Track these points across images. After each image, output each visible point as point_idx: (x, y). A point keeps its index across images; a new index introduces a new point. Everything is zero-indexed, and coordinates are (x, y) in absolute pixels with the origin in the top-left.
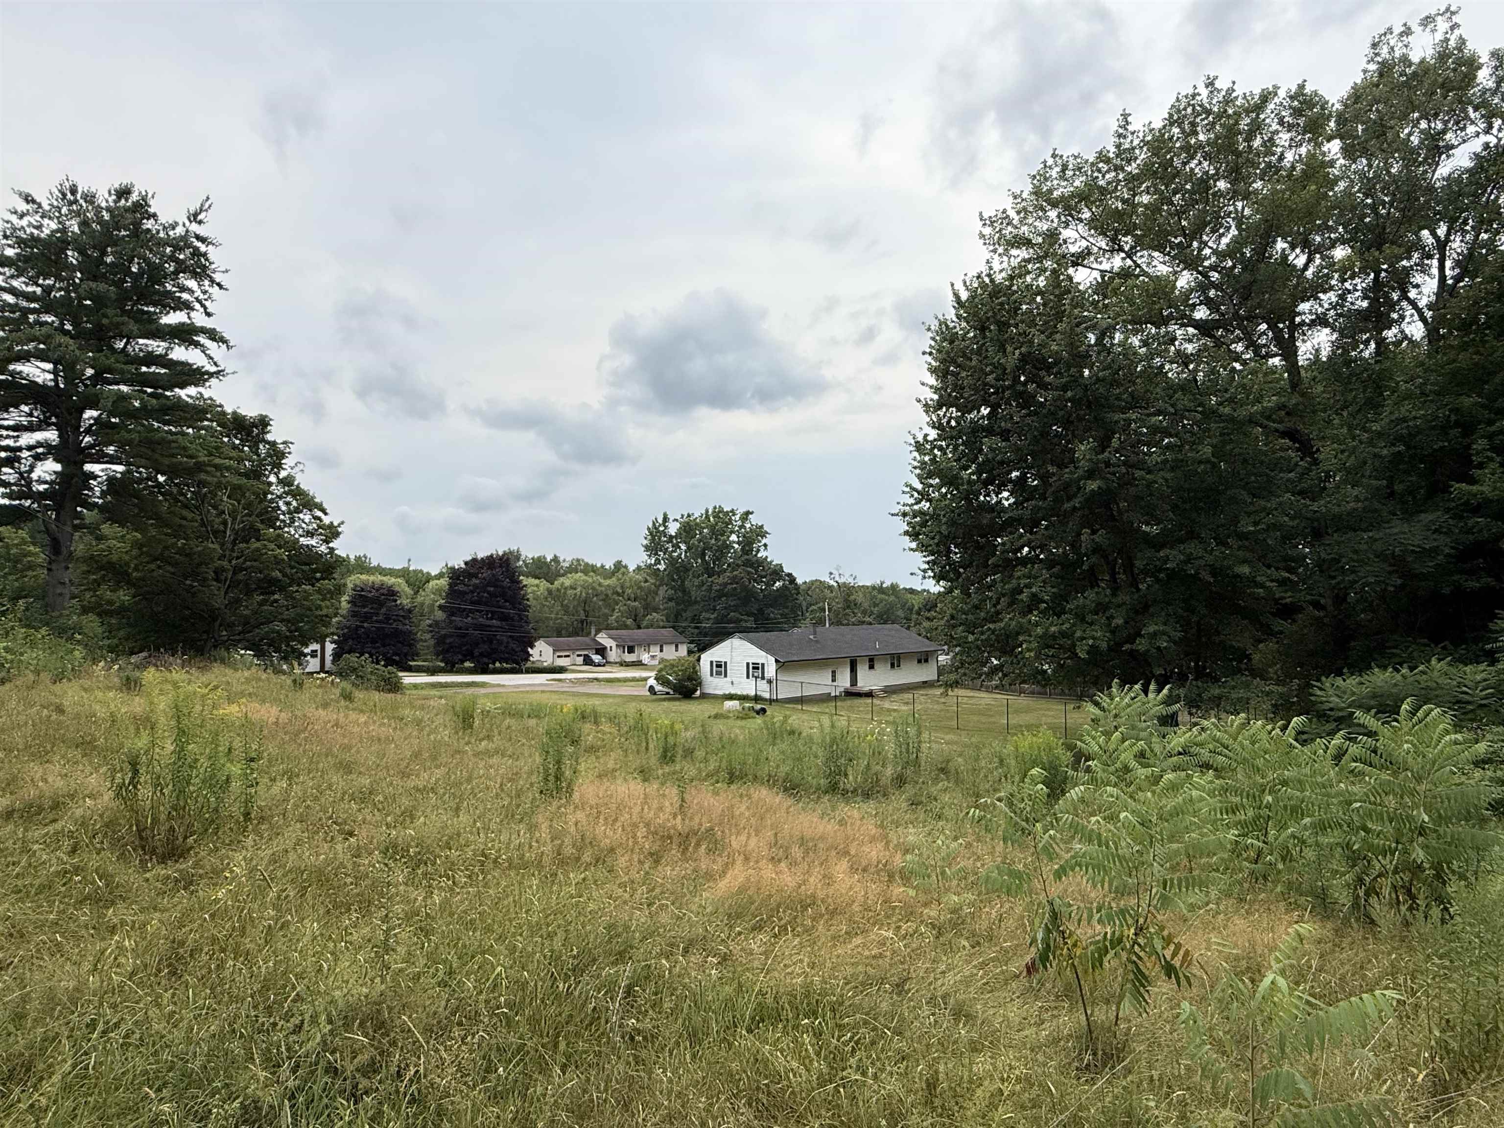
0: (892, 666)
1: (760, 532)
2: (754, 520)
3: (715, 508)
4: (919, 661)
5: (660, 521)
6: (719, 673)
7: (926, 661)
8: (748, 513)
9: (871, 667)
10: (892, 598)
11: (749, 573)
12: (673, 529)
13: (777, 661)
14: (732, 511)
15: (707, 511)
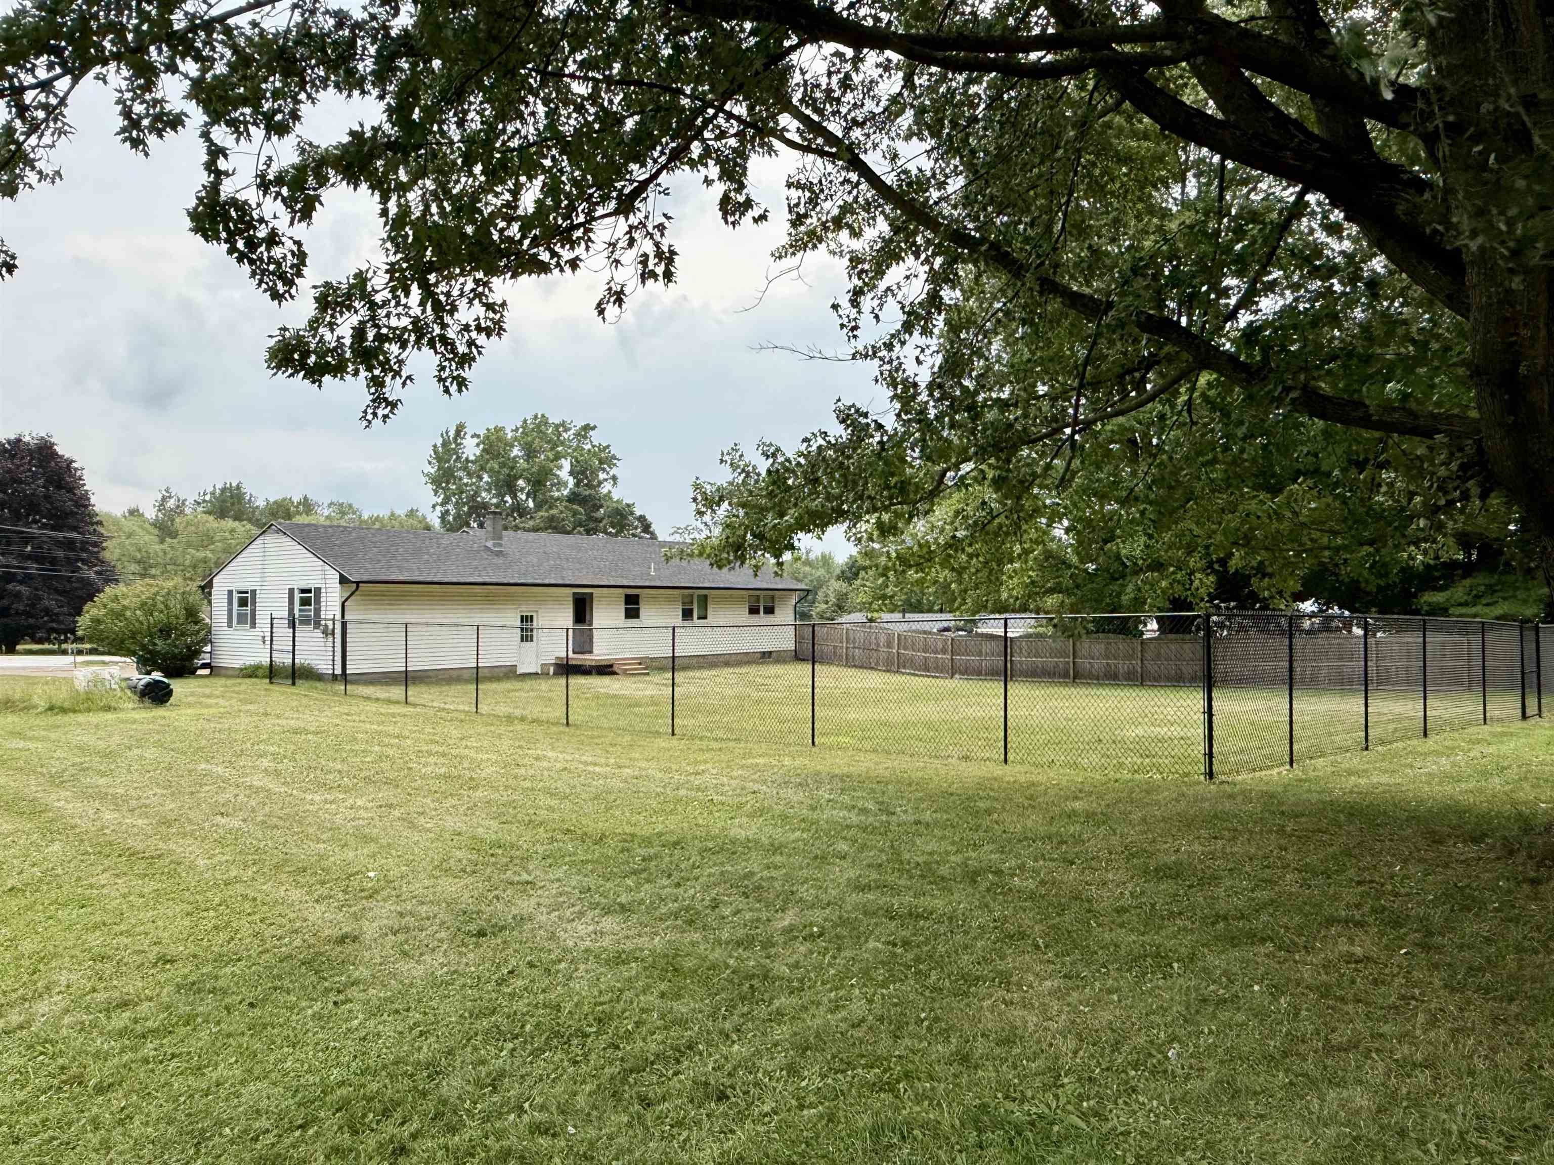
0: (687, 614)
1: (607, 460)
2: (596, 437)
3: (536, 417)
4: (754, 611)
5: (452, 434)
6: (242, 619)
7: (770, 611)
8: (587, 428)
9: (632, 613)
10: (821, 572)
11: (575, 513)
12: (471, 449)
13: (343, 580)
14: (563, 424)
15: (525, 421)
